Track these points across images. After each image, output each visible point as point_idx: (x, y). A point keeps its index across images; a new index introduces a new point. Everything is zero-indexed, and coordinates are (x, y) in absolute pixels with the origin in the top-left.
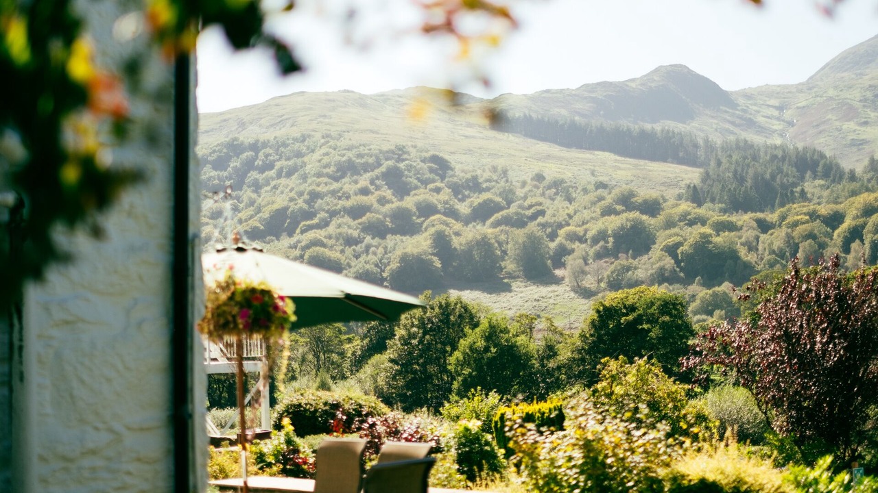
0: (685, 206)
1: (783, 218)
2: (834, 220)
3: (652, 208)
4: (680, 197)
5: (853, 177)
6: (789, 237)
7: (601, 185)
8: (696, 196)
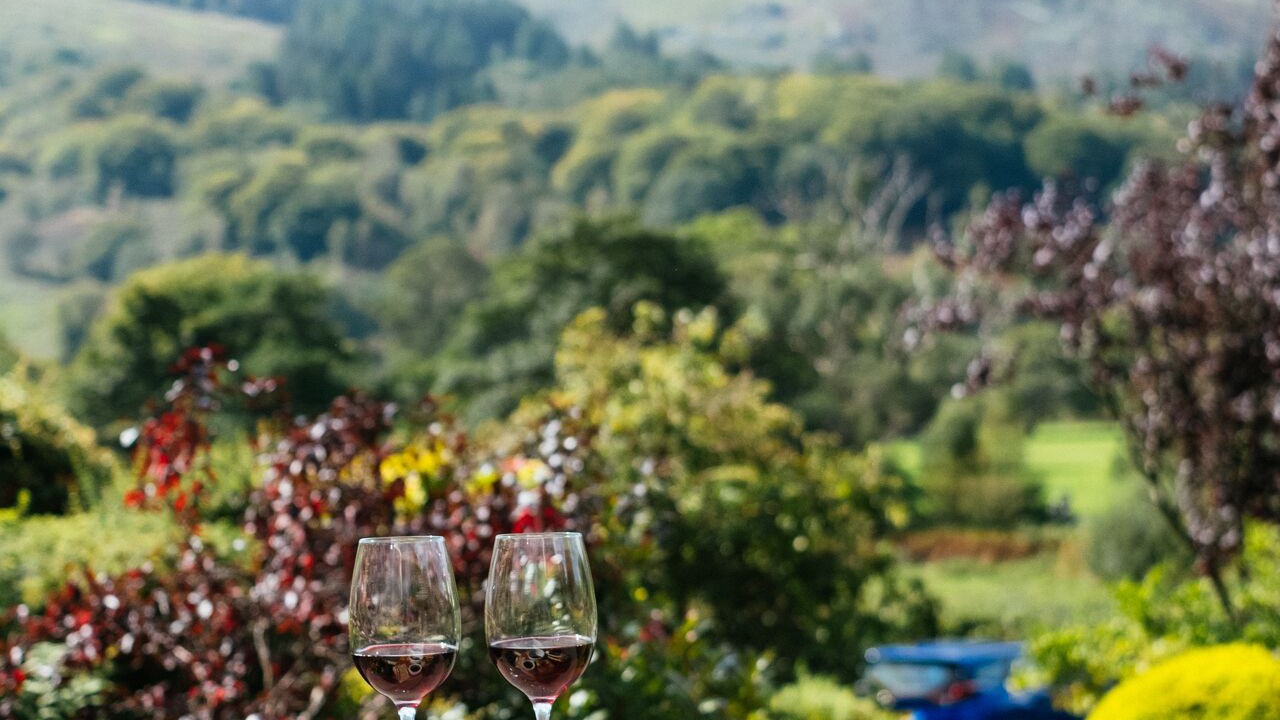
0: (248, 106)
1: (451, 135)
2: (554, 144)
3: (179, 106)
4: (236, 87)
5: (588, 59)
6: (467, 175)
7: (69, 57)
8: (270, 85)
